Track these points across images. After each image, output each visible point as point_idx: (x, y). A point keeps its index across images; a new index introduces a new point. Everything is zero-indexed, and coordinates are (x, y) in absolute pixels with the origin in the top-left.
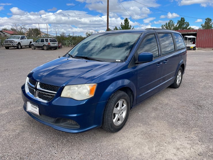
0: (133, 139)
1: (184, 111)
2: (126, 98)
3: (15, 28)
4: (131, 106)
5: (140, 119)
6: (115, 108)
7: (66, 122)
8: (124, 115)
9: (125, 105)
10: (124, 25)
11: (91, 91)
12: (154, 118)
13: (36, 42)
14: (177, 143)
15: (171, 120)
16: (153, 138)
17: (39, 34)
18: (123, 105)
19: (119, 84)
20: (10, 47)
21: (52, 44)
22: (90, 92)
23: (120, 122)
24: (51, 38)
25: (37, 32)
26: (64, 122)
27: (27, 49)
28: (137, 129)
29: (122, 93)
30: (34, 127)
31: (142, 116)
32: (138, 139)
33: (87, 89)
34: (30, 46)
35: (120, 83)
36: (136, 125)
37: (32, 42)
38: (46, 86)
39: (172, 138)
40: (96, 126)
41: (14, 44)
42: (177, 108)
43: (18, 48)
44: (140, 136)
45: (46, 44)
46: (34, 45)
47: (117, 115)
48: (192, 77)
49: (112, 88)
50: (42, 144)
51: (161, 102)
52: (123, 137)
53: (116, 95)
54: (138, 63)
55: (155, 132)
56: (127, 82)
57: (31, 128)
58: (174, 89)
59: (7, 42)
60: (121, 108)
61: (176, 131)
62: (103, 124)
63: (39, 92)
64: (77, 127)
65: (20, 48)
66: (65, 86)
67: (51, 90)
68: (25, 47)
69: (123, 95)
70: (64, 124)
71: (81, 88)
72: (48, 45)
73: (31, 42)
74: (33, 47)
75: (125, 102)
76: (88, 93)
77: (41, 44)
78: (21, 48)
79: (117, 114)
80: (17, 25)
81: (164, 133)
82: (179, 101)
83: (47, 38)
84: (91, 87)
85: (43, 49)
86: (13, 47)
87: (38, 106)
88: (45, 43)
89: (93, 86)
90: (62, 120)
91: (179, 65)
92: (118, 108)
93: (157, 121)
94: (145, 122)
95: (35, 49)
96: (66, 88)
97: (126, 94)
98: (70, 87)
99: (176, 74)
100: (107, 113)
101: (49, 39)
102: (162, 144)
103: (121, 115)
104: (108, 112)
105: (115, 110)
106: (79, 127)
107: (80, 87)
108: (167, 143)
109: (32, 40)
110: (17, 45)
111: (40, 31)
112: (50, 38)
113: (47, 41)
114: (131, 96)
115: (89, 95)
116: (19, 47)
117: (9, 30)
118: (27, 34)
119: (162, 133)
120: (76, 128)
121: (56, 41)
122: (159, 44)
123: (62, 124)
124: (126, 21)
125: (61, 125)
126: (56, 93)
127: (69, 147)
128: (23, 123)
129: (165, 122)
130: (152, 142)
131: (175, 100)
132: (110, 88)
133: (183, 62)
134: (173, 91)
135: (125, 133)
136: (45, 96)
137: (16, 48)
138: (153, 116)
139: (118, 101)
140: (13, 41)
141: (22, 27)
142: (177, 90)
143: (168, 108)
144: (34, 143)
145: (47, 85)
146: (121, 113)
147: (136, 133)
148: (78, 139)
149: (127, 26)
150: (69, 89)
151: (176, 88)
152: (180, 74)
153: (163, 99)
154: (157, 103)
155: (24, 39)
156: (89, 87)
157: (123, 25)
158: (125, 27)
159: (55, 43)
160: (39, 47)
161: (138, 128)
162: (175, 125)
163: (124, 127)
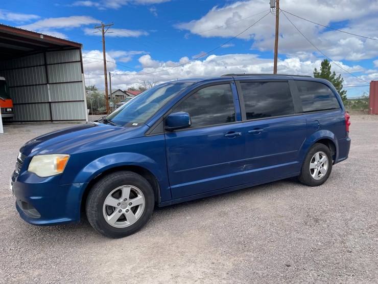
9: (140, 197)
10: (321, 72)
18: (137, 196)
22: (56, 166)
23: (127, 224)
47: (118, 210)
54: (168, 130)
66: (33, 156)
76: (54, 168)
79: (116, 208)
84: (61, 160)
89: (64, 158)
92: (120, 198)
103: (127, 212)
106: (40, 217)
117: (136, 90)
124: (325, 64)
149: (327, 74)
156: (57, 159)
157: (318, 73)
158: (321, 75)
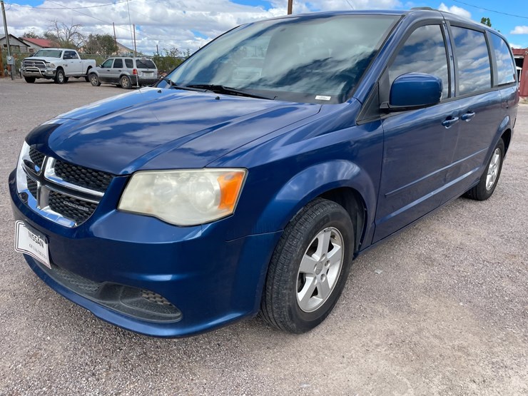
0: (362, 361)
1: (518, 271)
2: (343, 223)
3: (55, 33)
4: (355, 249)
5: (381, 291)
6: (305, 256)
7: (137, 296)
8: (332, 276)
9: (337, 247)
11: (224, 196)
12: (427, 290)
13: (103, 67)
14: (513, 383)
15: (480, 301)
16: (429, 362)
17: (115, 49)
18: (331, 247)
19: (321, 177)
20: (38, 78)
21: (142, 74)
22: (219, 197)
23: (318, 301)
24: (140, 59)
25: (108, 44)
26: (128, 297)
27: (80, 84)
28: (374, 326)
29: (331, 207)
30: (46, 299)
31: (385, 280)
32: (379, 363)
33: (210, 186)
34: (87, 77)
35: (323, 173)
36: (369, 310)
37: (94, 66)
38: (72, 170)
39: (493, 363)
40: (238, 315)
41: (48, 71)
42: (493, 261)
43: (57, 81)
44: (383, 350)
45: (128, 74)
46: (96, 75)
47: (312, 278)
48: (521, 172)
49: (295, 188)
50: (58, 363)
51: (441, 239)
52: (326, 352)
53: (310, 212)
54: (387, 111)
55: (432, 339)
56: (347, 170)
57: (37, 304)
58: (474, 202)
59: (28, 63)
60: (324, 255)
61: (501, 339)
62: (264, 306)
63: (53, 192)
64: (171, 318)
65: (62, 80)
66: (133, 173)
67: (88, 186)
68: (75, 79)
69: (335, 215)
70: (131, 304)
71: (190, 183)
72: (131, 77)
73: (90, 67)
74: (94, 80)
75: (338, 237)
76: (213, 201)
77: (114, 72)
78: (66, 80)
79: (311, 274)
80: (58, 24)
81: (465, 344)
82: (497, 238)
83: (130, 58)
84: (225, 181)
85: (120, 86)
86: (45, 77)
87: (44, 237)
88: (126, 70)
89: (233, 177)
90: (122, 291)
91: (499, 131)
92: (314, 255)
93: (435, 299)
94: (398, 301)
95: (99, 85)
96: (138, 180)
97: (343, 211)
98: (154, 177)
99: (488, 159)
100: (278, 272)
101: (134, 60)
102: (461, 383)
103: (322, 279)
104: (282, 269)
105: (306, 263)
106: (179, 319)
107: (188, 179)
108: (477, 380)
109: (92, 62)
110: (54, 72)
111: (116, 42)
112: (137, 58)
113: (129, 63)
114: (359, 217)
115: (216, 208)
116: (59, 77)
117: (41, 38)
118: (84, 48)
119: (456, 343)
120: (169, 321)
121: (154, 67)
122: (452, 57)
123: (124, 304)
125: (119, 307)
126: (102, 194)
127: (146, 381)
128: (16, 286)
129: (461, 304)
130: (426, 375)
131: (484, 234)
132: (292, 190)
133: (509, 123)
134: (473, 206)
135: (334, 336)
136: (67, 206)
137: (52, 80)
138: (422, 281)
139: (316, 232)
140: (44, 61)
141: (72, 31)
142: (484, 205)
143: (466, 259)
144: (33, 356)
145: (76, 166)
146: (323, 272)
147: (369, 337)
148: (179, 350)
150: (150, 184)
151: (481, 200)
152: (496, 157)
153: (448, 231)
154: (430, 243)
155: (72, 58)
156: (218, 180)
159: (150, 70)
160: (108, 80)
161: (376, 320)
162: (496, 318)
163: (330, 315)
